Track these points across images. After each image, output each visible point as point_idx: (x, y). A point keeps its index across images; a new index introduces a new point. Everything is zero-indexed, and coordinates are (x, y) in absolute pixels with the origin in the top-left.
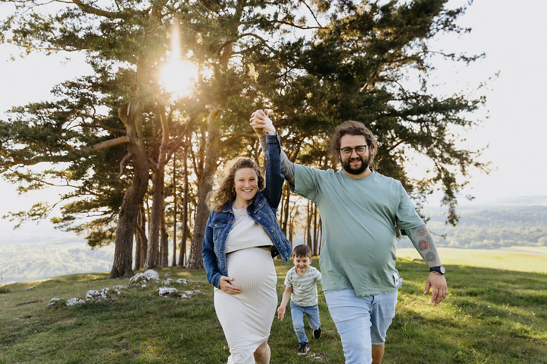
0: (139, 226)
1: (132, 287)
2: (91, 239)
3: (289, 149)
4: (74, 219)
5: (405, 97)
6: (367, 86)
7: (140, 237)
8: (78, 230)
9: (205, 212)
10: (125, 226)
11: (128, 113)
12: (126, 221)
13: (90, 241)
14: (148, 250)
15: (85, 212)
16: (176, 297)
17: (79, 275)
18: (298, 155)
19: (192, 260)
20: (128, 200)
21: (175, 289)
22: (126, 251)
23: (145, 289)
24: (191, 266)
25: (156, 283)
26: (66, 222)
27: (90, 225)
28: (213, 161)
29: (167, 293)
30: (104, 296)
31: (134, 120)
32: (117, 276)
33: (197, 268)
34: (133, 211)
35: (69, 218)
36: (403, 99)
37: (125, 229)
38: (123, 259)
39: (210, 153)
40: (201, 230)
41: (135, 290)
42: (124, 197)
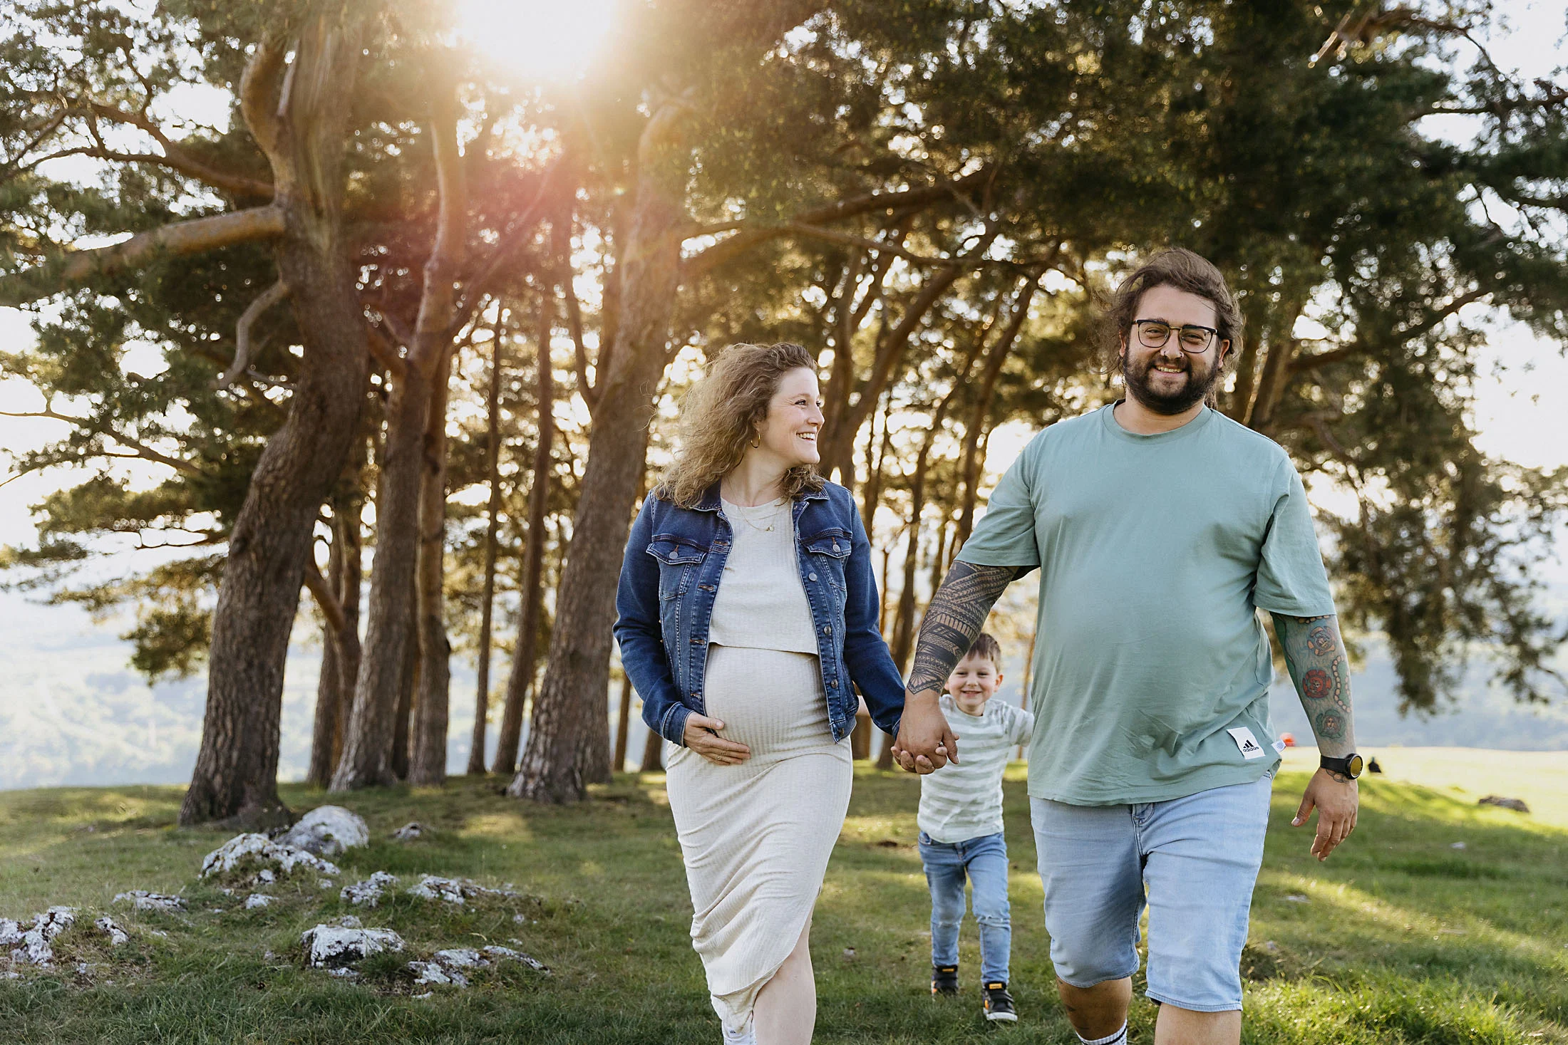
0: (334, 602)
1: (205, 902)
2: (148, 643)
3: (983, 311)
4: (82, 554)
5: (1497, 99)
6: (1337, 44)
7: (337, 648)
8: (97, 600)
9: (603, 556)
10: (253, 600)
11: (283, 102)
12: (257, 577)
13: (142, 649)
14: (356, 708)
15: (127, 529)
16: (391, 980)
17: (69, 796)
18: (1018, 339)
19: (537, 764)
20: (271, 486)
21: (391, 936)
22: (255, 708)
23: (258, 919)
24: (531, 786)
25: (319, 892)
26: (50, 567)
27: (148, 584)
28: (650, 336)
29: (347, 957)
30: (39, 952)
31: (306, 136)
32: (212, 813)
33: (558, 800)
34: (288, 537)
35: (62, 552)
36: (1490, 108)
37: (253, 615)
38: (238, 744)
39: (640, 304)
40: (582, 634)
41: (206, 923)
42: (256, 475)
